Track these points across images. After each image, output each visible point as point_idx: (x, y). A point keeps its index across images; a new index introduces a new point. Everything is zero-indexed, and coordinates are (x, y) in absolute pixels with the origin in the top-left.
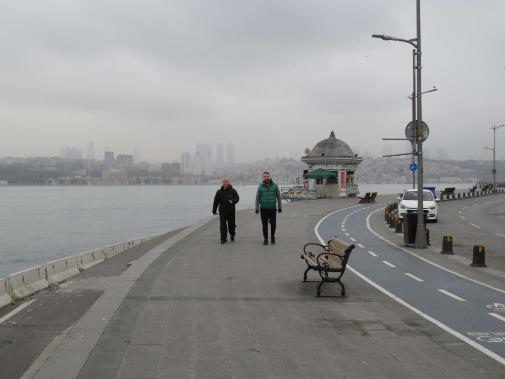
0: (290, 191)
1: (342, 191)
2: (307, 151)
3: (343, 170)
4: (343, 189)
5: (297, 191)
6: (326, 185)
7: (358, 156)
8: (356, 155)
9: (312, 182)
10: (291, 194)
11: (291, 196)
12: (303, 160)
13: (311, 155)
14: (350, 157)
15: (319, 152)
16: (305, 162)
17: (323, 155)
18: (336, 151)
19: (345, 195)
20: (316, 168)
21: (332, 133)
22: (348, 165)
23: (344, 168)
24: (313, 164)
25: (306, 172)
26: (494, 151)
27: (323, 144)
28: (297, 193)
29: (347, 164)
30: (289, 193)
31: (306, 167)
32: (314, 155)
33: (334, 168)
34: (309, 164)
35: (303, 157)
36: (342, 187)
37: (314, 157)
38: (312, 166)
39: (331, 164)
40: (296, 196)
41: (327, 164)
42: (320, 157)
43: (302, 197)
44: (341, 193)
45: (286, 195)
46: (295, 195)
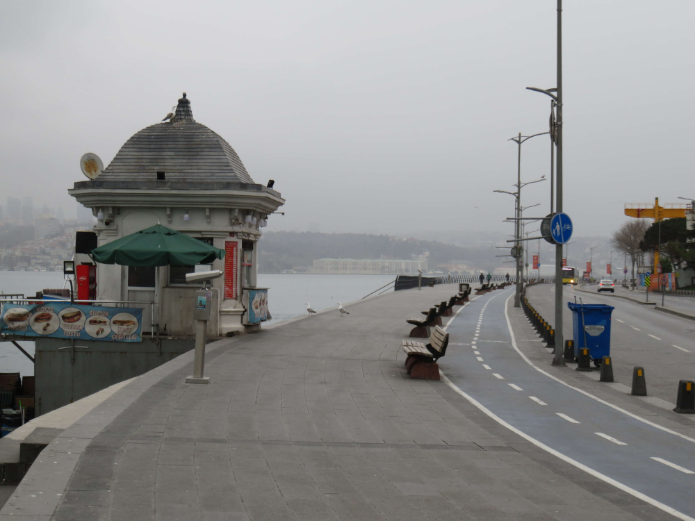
0: (33, 311)
1: (228, 313)
2: (90, 162)
3: (232, 234)
4: (230, 306)
5: (63, 312)
6: (167, 286)
8: (271, 183)
9: (109, 276)
10: (37, 320)
11: (38, 328)
12: (77, 196)
13: (110, 177)
15: (142, 169)
16: (86, 204)
17: (161, 176)
18: (202, 169)
19: (235, 325)
20: (131, 225)
21: (184, 103)
22: (249, 218)
23: (237, 229)
24: (118, 211)
25: (85, 241)
28: (64, 318)
29: (246, 212)
30: (32, 318)
31: (88, 219)
32: (123, 177)
33: (200, 224)
34: (103, 208)
35: (79, 185)
36: (229, 296)
37: (126, 184)
38: (113, 216)
39: (187, 210)
40: (60, 330)
41: (172, 209)
42: (148, 184)
43: (83, 331)
44: (224, 318)
45: (17, 324)
46: (55, 325)
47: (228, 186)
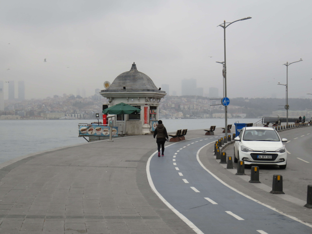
0: (88, 128)
1: (145, 128)
2: (106, 84)
3: (146, 104)
4: (146, 126)
5: (96, 128)
6: (128, 120)
7: (161, 90)
8: (160, 89)
9: (112, 117)
10: (89, 130)
11: (90, 133)
12: (102, 94)
13: (111, 89)
14: (153, 91)
15: (120, 86)
16: (104, 97)
17: (124, 88)
18: (138, 85)
19: (148, 131)
20: (116, 102)
21: (134, 65)
22: (151, 100)
23: (147, 103)
24: (113, 98)
25: (105, 107)
26: (287, 87)
27: (123, 77)
28: (96, 130)
29: (151, 98)
30: (88, 130)
31: (106, 101)
32: (115, 88)
33: (136, 102)
34: (109, 98)
35: (103, 91)
36: (145, 123)
37: (115, 91)
38: (112, 100)
39: (133, 98)
40: (95, 133)
41: (128, 98)
42: (121, 90)
43: (102, 134)
44: (144, 129)
45: (84, 132)
46: (94, 132)
47: (144, 90)
